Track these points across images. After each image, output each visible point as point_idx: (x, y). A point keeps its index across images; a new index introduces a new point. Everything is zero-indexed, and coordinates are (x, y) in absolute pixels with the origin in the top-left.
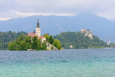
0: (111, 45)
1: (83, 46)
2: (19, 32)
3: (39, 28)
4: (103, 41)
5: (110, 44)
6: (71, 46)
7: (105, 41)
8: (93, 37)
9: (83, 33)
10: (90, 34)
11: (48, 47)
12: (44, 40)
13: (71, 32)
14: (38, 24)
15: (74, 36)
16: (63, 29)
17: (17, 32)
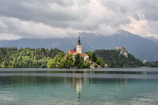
0: (147, 64)
1: (118, 65)
2: (52, 49)
3: (80, 45)
4: (138, 59)
5: (146, 62)
6: (106, 65)
7: (140, 60)
8: (129, 55)
9: (118, 51)
10: (126, 52)
11: (91, 65)
12: (87, 58)
13: (106, 49)
14: (79, 41)
15: (108, 54)
16: (94, 47)
17: (50, 49)
